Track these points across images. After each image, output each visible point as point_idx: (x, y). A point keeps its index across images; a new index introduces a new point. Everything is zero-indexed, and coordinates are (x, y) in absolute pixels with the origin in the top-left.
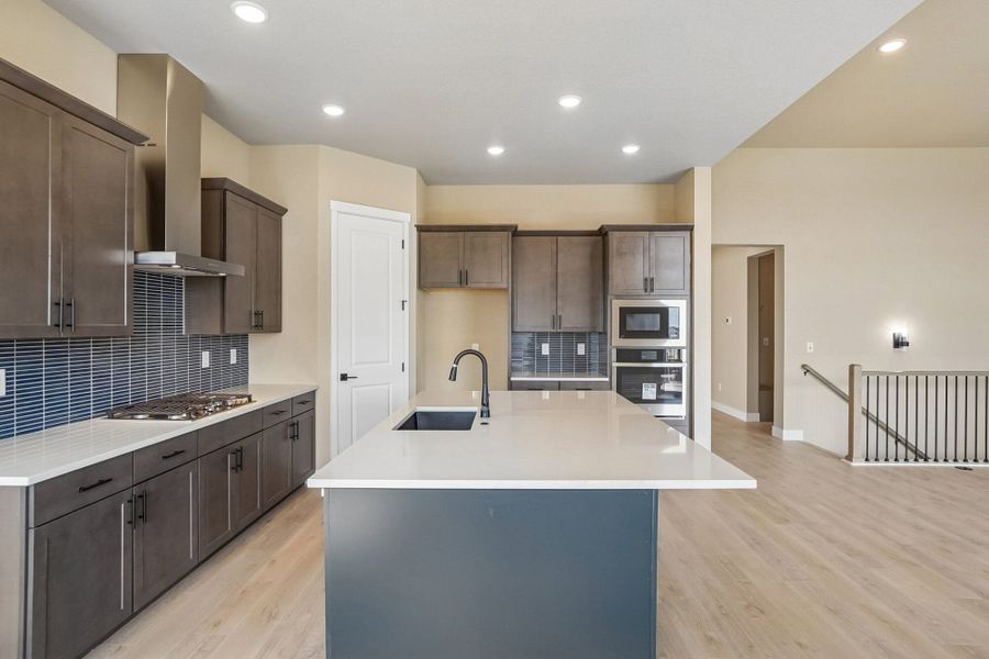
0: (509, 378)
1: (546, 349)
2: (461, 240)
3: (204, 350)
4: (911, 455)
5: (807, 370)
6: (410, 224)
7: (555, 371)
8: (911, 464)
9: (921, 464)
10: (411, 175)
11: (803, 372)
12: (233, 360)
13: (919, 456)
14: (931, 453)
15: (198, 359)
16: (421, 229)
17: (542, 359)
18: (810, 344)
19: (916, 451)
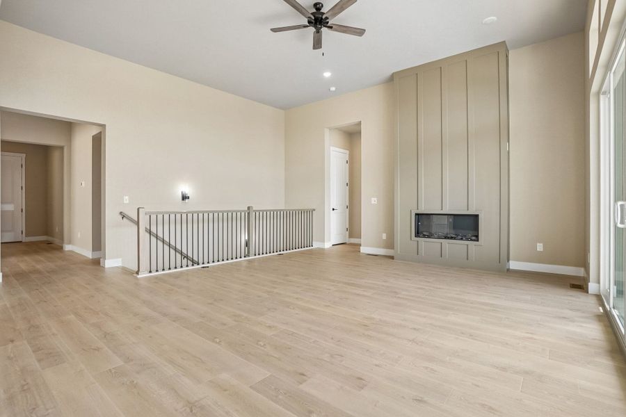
4: (190, 263)
5: (123, 215)
8: (190, 268)
9: (196, 266)
11: (121, 217)
13: (194, 263)
14: (201, 261)
18: (126, 198)
19: (193, 261)
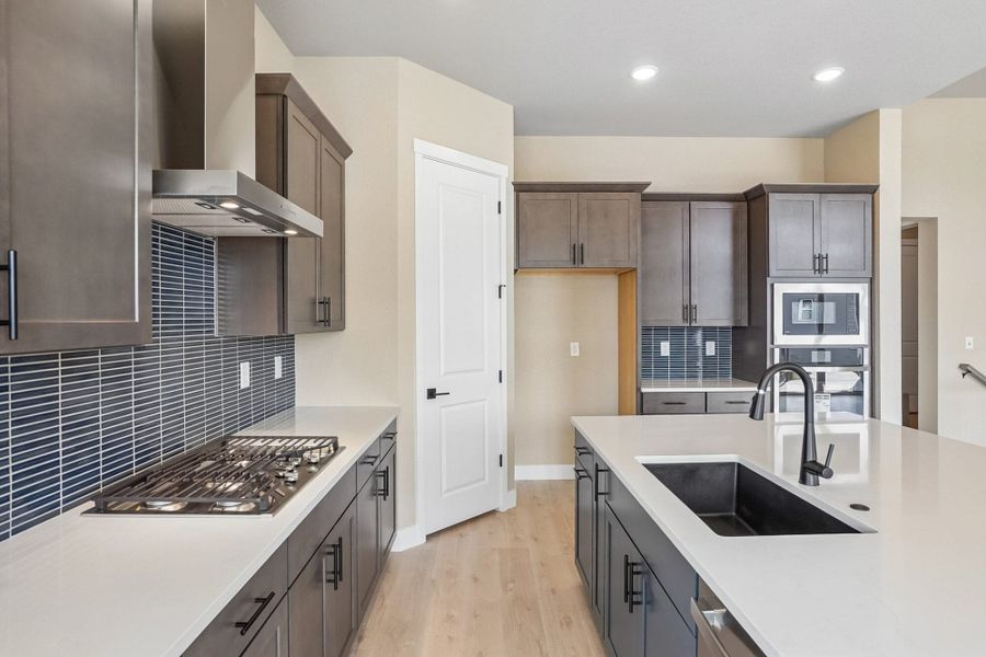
0: (638, 389)
1: (665, 349)
2: (574, 204)
3: (243, 359)
5: (966, 370)
6: (508, 179)
7: (677, 376)
10: (506, 113)
11: (960, 372)
12: (278, 374)
15: (234, 375)
16: (521, 188)
17: (662, 361)
18: (970, 339)
